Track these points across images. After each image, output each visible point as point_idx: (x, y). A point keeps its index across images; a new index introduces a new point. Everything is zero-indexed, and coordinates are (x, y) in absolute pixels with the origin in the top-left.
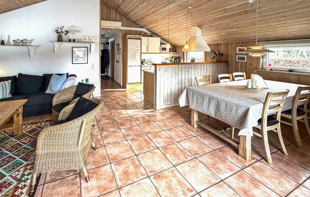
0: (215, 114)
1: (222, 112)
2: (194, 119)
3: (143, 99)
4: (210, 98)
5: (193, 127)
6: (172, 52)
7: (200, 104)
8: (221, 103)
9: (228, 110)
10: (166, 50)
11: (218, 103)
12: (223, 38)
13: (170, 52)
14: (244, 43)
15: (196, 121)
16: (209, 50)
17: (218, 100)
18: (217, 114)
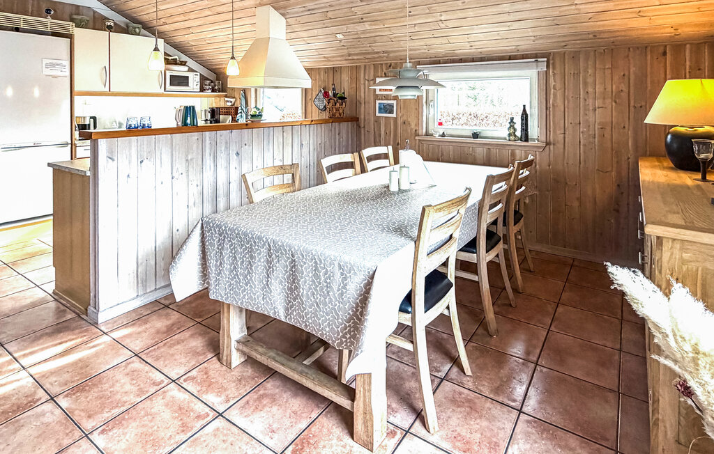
0: (287, 309)
1: (304, 299)
2: (229, 336)
3: (51, 287)
4: (270, 250)
5: (229, 365)
6: (209, 93)
7: (241, 278)
8: (302, 266)
9: (322, 289)
10: (187, 85)
11: (294, 266)
12: (345, 52)
13: (202, 90)
14: (390, 66)
15: (238, 342)
16: (307, 83)
17: (293, 256)
18: (291, 307)
